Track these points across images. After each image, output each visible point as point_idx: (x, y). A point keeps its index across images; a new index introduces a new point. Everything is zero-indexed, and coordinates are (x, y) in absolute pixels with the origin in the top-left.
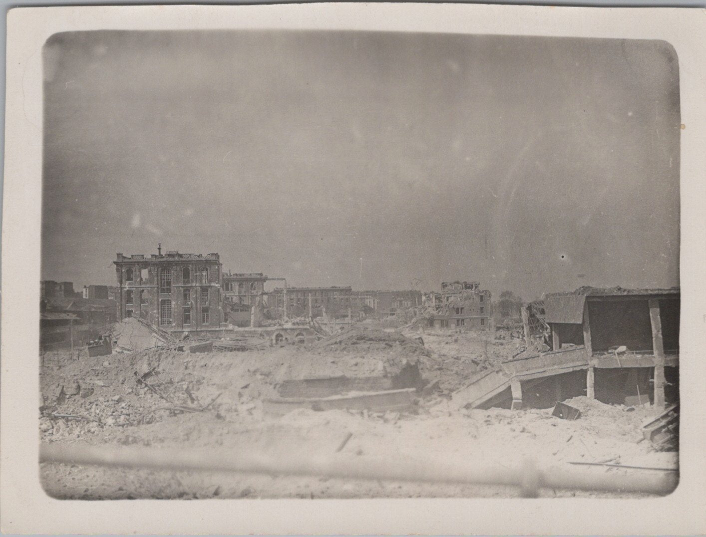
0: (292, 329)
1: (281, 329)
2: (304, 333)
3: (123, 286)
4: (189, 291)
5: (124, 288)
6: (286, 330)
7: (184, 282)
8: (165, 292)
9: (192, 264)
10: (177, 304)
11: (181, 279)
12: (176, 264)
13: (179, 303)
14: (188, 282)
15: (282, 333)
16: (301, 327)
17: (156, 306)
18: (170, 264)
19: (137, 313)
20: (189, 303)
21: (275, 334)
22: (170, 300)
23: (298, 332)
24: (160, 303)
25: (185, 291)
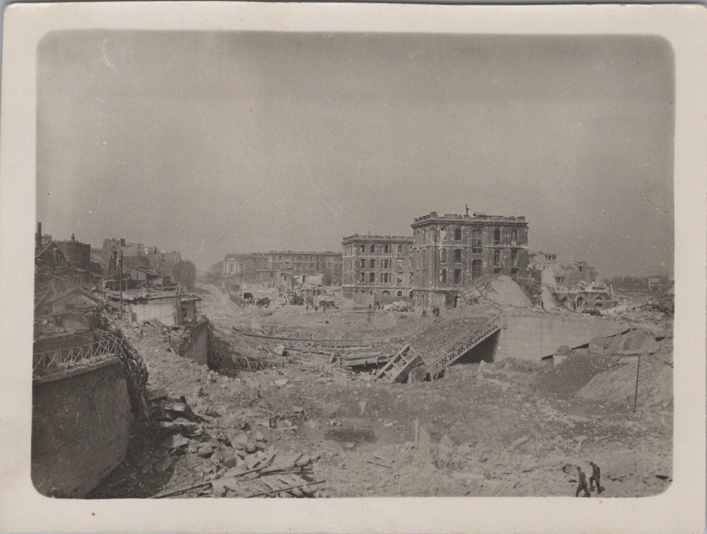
0: (592, 293)
1: (583, 293)
2: (603, 297)
3: (438, 245)
4: (499, 252)
5: (439, 247)
6: (587, 293)
7: (496, 243)
8: (476, 253)
9: (503, 226)
10: (488, 264)
11: (493, 241)
12: (488, 225)
13: (490, 264)
14: (499, 243)
15: (583, 296)
16: (600, 291)
17: (468, 266)
18: (482, 225)
19: (450, 272)
20: (499, 264)
21: (577, 297)
22: (481, 260)
23: (598, 295)
24: (471, 263)
25: (495, 252)
